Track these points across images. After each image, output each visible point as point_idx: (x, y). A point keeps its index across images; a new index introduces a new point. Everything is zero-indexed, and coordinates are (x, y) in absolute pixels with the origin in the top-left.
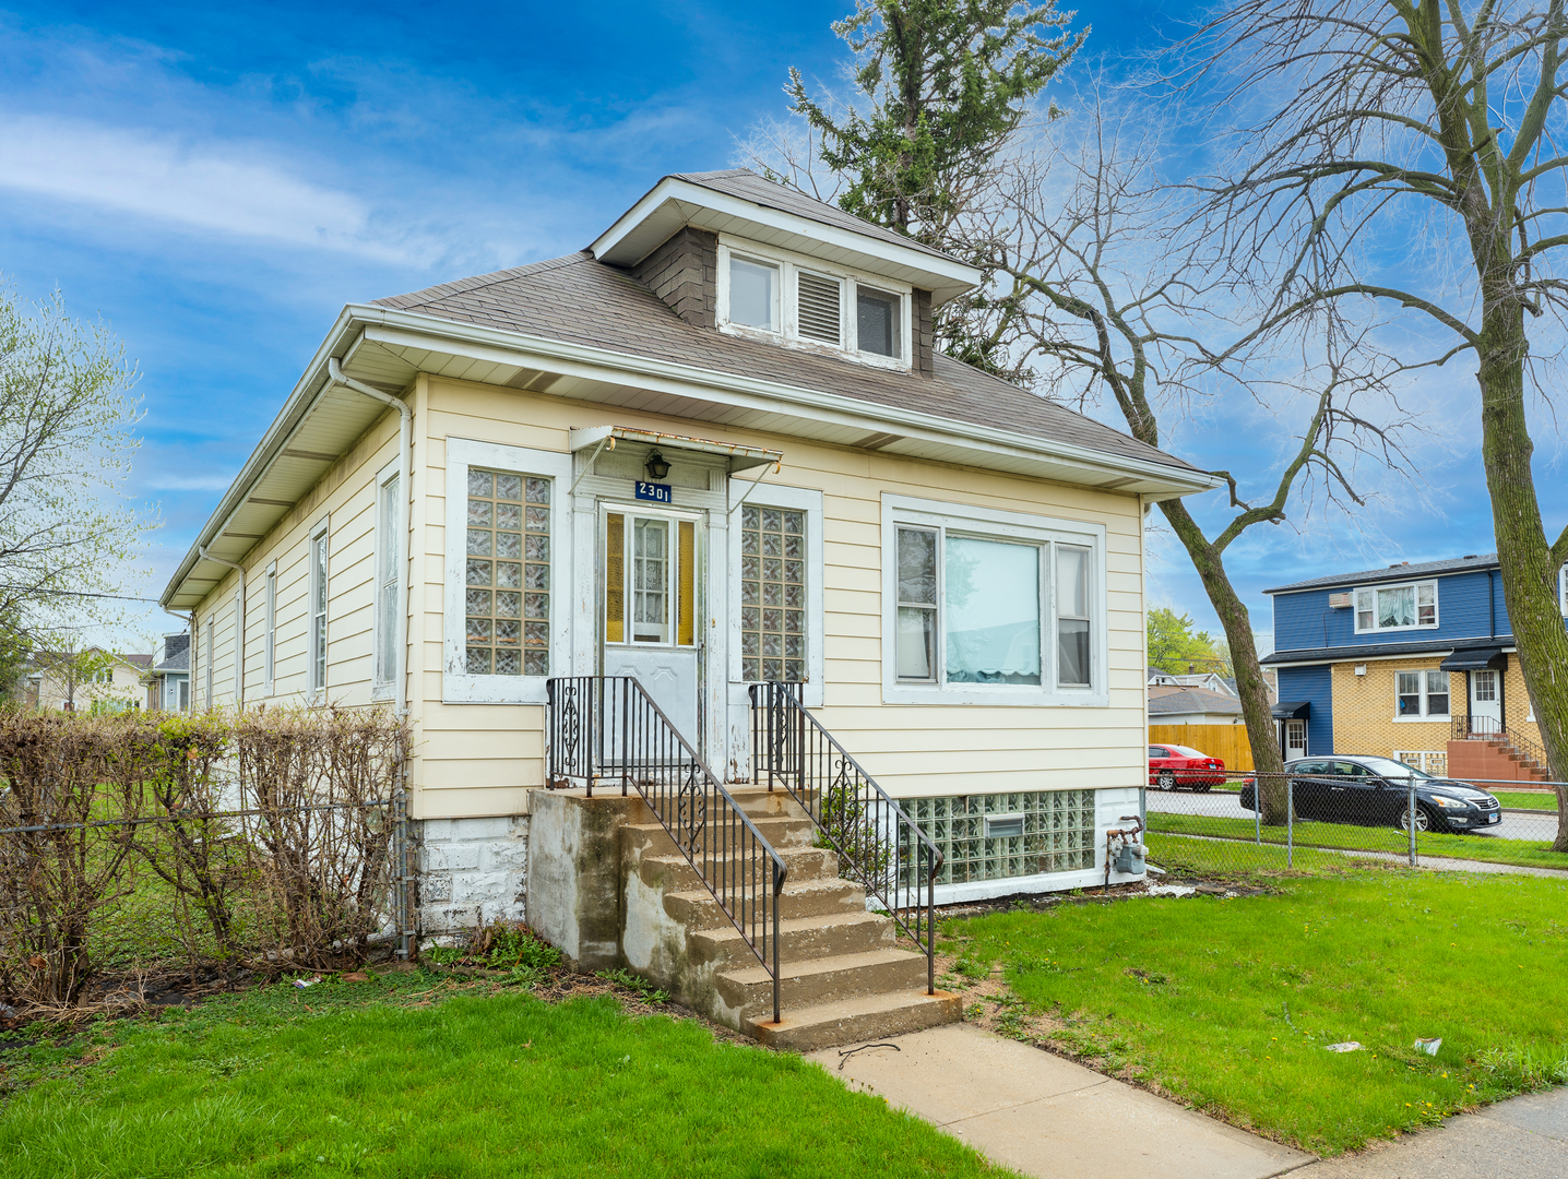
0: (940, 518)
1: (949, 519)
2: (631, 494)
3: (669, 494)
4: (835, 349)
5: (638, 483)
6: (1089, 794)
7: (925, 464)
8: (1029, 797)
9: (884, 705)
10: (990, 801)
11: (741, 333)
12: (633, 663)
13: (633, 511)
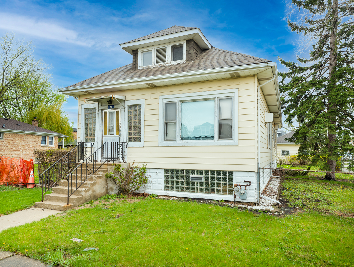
0: (177, 99)
1: (180, 98)
2: (107, 108)
3: (114, 107)
4: (165, 64)
5: (108, 106)
6: (231, 173)
7: (172, 86)
8: (207, 172)
9: (159, 146)
10: (193, 172)
11: (143, 68)
12: (108, 139)
13: (108, 111)
